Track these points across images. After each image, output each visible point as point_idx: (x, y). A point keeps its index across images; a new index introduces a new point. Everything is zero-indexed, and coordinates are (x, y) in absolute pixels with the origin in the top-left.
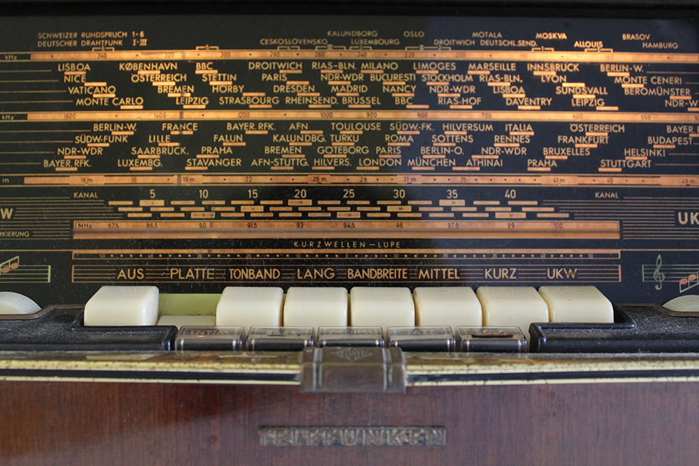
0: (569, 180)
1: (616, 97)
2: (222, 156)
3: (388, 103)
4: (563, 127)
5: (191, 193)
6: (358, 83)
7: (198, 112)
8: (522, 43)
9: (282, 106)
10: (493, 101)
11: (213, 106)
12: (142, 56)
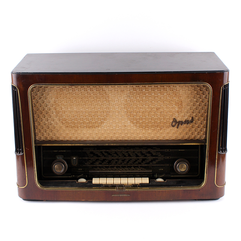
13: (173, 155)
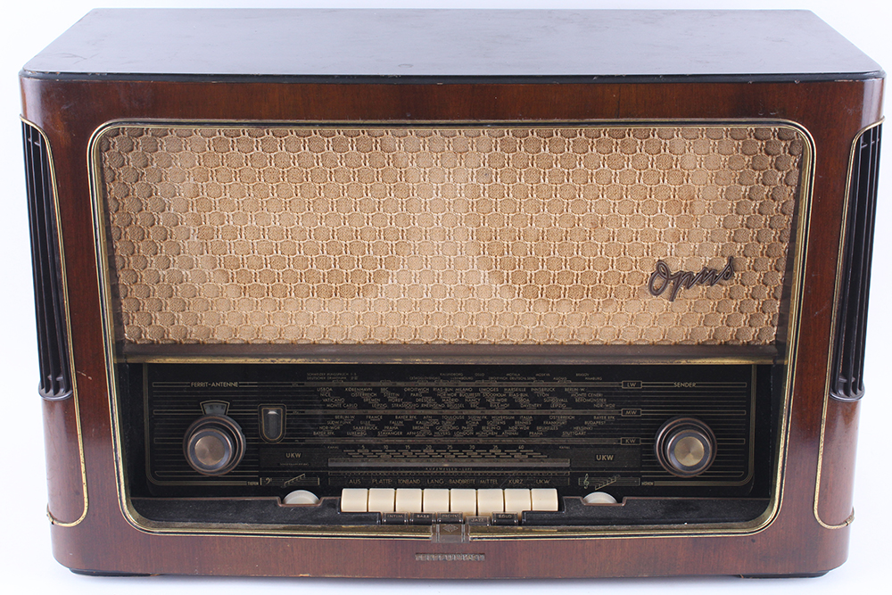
0: (548, 441)
1: (572, 404)
2: (394, 430)
3: (467, 407)
4: (546, 418)
5: (381, 447)
6: (454, 397)
7: (382, 411)
8: (529, 379)
9: (420, 408)
10: (514, 405)
11: (390, 407)
12: (357, 384)
13: (650, 403)
